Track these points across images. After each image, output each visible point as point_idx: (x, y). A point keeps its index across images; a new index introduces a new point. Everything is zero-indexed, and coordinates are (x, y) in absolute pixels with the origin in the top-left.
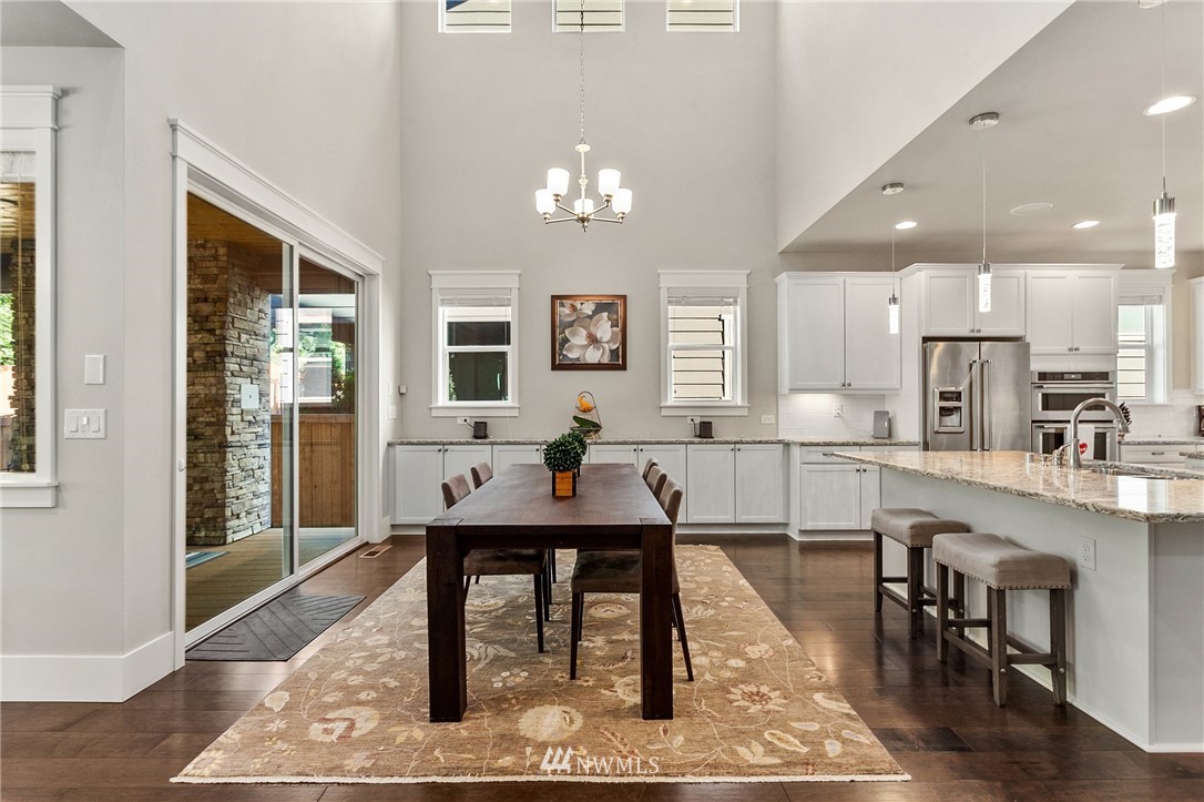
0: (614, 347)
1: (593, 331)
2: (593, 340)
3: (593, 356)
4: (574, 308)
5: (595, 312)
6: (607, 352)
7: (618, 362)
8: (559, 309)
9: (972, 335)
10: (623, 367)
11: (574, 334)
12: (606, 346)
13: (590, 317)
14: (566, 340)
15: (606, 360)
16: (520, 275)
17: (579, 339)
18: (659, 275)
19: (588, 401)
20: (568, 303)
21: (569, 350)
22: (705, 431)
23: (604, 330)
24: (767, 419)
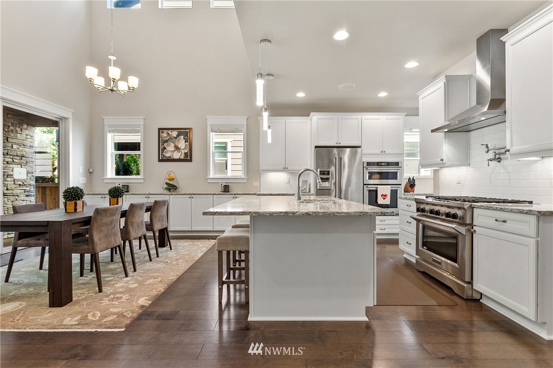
0: (186, 151)
1: (177, 144)
2: (177, 148)
3: (177, 155)
4: (168, 134)
5: (178, 136)
6: (183, 153)
7: (188, 158)
8: (161, 134)
9: (337, 145)
10: (191, 160)
11: (168, 145)
12: (183, 151)
13: (176, 138)
14: (165, 148)
15: (182, 157)
16: (144, 119)
17: (170, 147)
18: (207, 119)
19: (172, 175)
20: (165, 132)
21: (166, 153)
22: (226, 189)
23: (182, 144)
24: (256, 184)
